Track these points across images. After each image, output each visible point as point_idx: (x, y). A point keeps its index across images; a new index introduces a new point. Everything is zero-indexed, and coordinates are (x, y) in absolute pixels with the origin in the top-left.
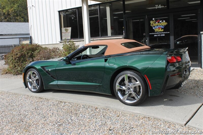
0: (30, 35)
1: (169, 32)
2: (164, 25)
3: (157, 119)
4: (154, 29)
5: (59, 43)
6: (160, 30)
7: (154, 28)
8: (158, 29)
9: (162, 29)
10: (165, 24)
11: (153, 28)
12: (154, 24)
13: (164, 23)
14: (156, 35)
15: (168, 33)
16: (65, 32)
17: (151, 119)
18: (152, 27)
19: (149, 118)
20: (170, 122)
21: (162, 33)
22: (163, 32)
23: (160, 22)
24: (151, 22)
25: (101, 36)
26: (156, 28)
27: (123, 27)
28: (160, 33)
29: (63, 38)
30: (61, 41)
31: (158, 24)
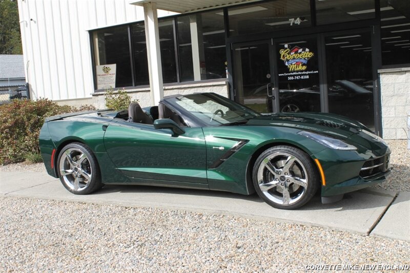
0: (27, 82)
1: (317, 72)
2: (308, 58)
3: (318, 227)
4: (287, 66)
5: (91, 96)
6: (300, 68)
7: (288, 64)
8: (296, 65)
9: (303, 65)
10: (309, 55)
11: (287, 64)
12: (288, 56)
13: (307, 54)
14: (292, 78)
15: (315, 72)
16: (104, 73)
17: (306, 228)
18: (283, 62)
19: (303, 226)
20: (341, 230)
21: (304, 73)
22: (306, 70)
23: (299, 52)
24: (282, 52)
25: (180, 82)
26: (291, 64)
27: (226, 63)
28: (300, 73)
29: (99, 87)
30: (96, 93)
31: (295, 56)
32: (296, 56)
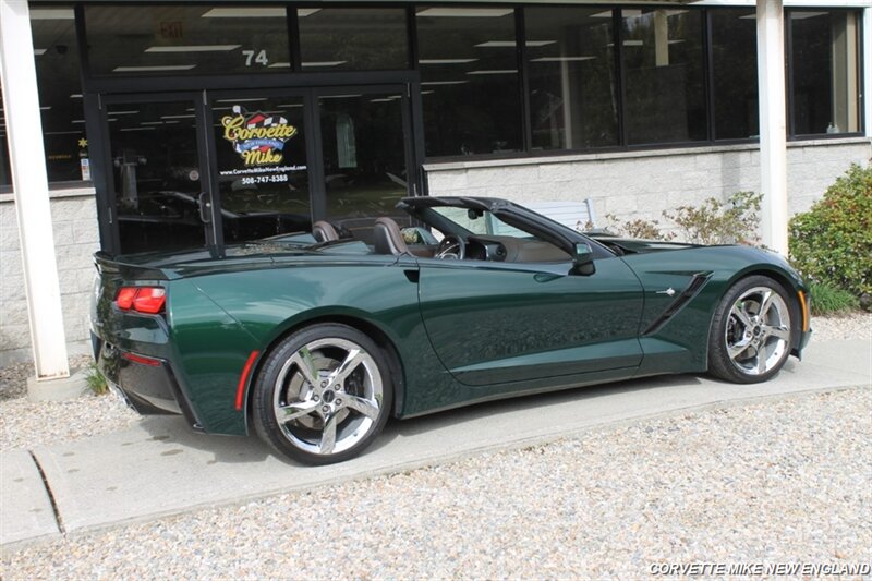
1: (304, 167)
2: (285, 137)
4: (239, 154)
7: (242, 149)
8: (259, 152)
10: (287, 131)
11: (238, 150)
12: (241, 132)
13: (283, 129)
14: (251, 181)
15: (301, 168)
18: (230, 145)
21: (277, 169)
22: (281, 164)
23: (265, 124)
24: (228, 123)
26: (249, 150)
27: (83, 143)
28: (268, 169)
31: (258, 132)
32: (258, 134)
